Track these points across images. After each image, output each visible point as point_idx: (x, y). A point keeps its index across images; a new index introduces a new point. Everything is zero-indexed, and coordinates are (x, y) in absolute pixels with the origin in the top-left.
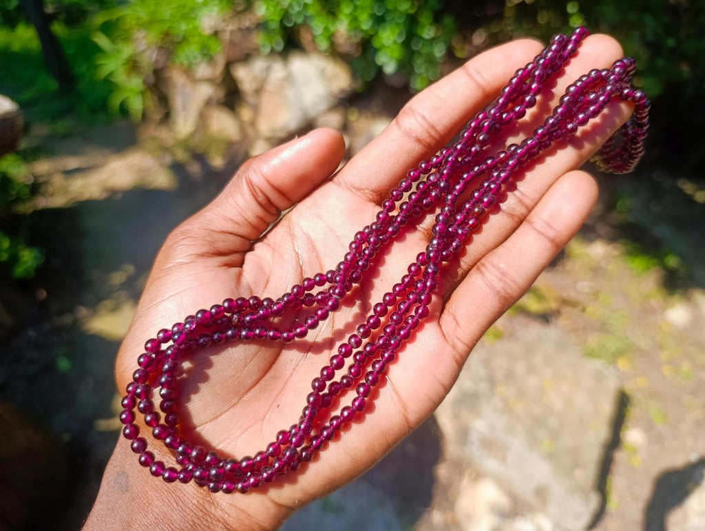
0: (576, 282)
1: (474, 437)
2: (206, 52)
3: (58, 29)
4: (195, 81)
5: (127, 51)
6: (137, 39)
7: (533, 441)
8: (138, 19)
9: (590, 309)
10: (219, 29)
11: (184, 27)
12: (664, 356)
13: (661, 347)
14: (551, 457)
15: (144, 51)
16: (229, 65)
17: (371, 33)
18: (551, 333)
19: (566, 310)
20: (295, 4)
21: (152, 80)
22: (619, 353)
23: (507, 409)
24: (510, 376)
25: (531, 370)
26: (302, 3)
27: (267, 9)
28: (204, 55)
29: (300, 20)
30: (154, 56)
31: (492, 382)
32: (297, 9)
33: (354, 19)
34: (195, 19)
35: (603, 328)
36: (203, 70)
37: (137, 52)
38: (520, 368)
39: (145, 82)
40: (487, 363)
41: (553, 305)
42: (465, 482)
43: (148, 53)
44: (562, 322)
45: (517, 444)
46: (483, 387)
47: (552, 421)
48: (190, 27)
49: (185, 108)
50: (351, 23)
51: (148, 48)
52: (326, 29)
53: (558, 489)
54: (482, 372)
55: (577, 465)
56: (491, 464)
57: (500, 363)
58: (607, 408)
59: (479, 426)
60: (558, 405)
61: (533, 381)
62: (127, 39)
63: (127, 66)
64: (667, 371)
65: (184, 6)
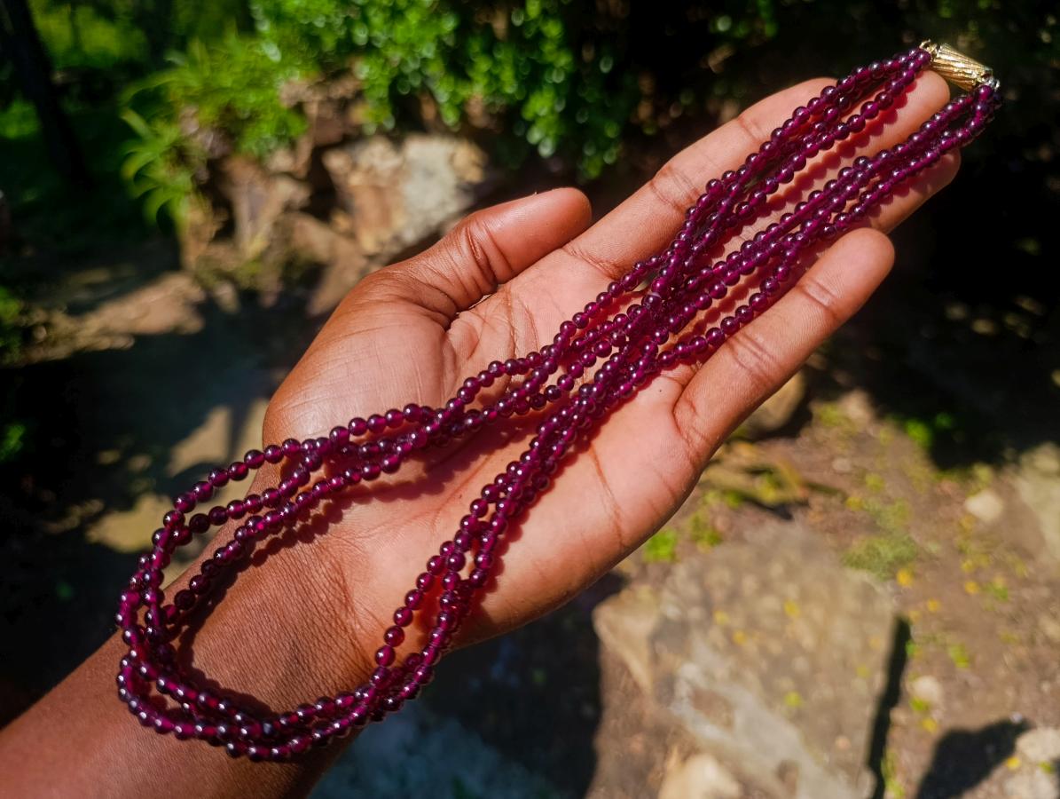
0: (832, 458)
1: (683, 690)
2: (284, 133)
3: (71, 107)
4: (270, 176)
5: (170, 134)
6: (184, 117)
7: (771, 695)
8: (187, 88)
9: (855, 498)
10: (304, 98)
11: (253, 98)
12: (966, 565)
13: (961, 552)
14: (797, 718)
15: (195, 135)
16: (319, 153)
17: (518, 98)
18: (795, 531)
19: (817, 500)
20: (409, 59)
21: (204, 176)
22: (900, 562)
23: (732, 647)
24: (734, 596)
25: (765, 587)
26: (419, 58)
27: (371, 69)
28: (280, 138)
29: (416, 83)
30: (210, 141)
31: (707, 604)
32: (413, 65)
33: (494, 78)
34: (270, 86)
35: (872, 526)
36: (281, 160)
37: (184, 135)
38: (749, 584)
39: (194, 178)
40: (699, 577)
41: (798, 493)
42: (673, 762)
43: (199, 137)
44: (814, 516)
45: (747, 699)
46: (695, 613)
47: (801, 664)
48: (261, 98)
49: (254, 217)
50: (489, 84)
51: (200, 130)
52: (454, 94)
53: (810, 767)
54: (693, 591)
55: (838, 730)
56: (708, 731)
57: (720, 576)
58: (881, 643)
59: (690, 672)
60: (808, 641)
61: (770, 602)
62: (171, 118)
63: (168, 157)
64: (971, 587)
65: (253, 70)
